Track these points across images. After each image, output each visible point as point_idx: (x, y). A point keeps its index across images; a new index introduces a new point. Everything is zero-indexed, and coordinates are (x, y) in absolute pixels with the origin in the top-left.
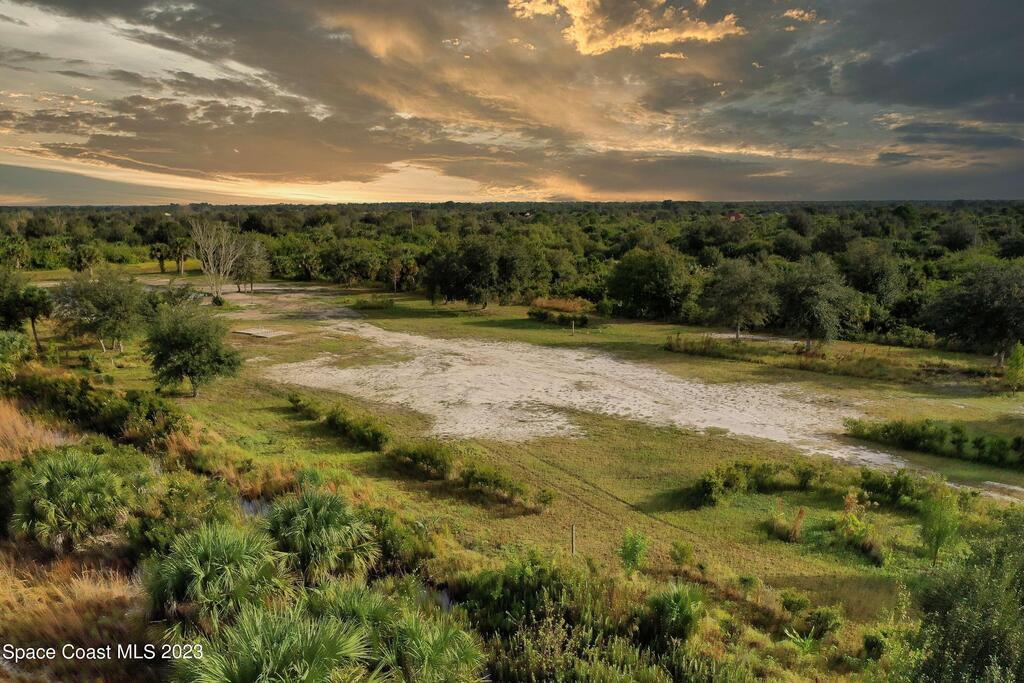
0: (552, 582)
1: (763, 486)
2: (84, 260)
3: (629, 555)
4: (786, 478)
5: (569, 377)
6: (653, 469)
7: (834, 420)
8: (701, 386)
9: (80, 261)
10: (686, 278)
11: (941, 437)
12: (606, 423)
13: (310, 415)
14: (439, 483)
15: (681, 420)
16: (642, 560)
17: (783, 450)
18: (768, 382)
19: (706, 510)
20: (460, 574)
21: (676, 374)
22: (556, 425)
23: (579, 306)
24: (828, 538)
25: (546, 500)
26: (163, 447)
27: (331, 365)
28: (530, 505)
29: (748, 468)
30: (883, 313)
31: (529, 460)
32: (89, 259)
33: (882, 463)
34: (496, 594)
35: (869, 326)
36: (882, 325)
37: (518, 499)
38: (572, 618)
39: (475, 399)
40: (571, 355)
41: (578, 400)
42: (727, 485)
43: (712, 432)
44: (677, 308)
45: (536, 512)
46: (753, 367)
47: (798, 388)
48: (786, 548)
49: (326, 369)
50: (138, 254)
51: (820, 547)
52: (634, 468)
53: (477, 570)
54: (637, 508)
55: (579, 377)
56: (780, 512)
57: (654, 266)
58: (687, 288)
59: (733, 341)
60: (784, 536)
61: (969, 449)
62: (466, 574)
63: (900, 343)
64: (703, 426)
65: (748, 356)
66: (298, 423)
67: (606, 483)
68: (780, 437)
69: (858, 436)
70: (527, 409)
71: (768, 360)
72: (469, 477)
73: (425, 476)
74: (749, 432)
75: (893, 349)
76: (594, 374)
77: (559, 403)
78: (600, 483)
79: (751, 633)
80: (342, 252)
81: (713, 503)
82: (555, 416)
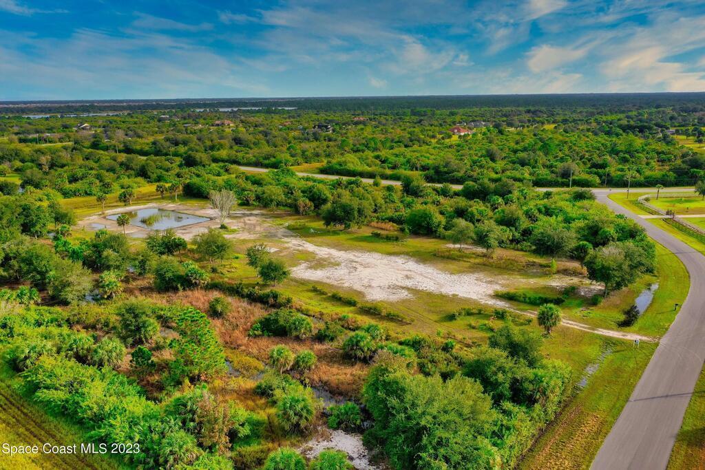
1: (469, 314)
4: (475, 311)
5: (402, 273)
6: (438, 309)
7: (491, 289)
8: (449, 276)
11: (520, 296)
12: (420, 293)
13: (323, 293)
14: (381, 316)
16: (441, 335)
17: (475, 302)
18: (471, 272)
19: (454, 321)
21: (440, 270)
22: (404, 294)
23: (392, 229)
24: (484, 327)
27: (310, 268)
28: (408, 322)
30: (517, 235)
31: (401, 308)
32: (130, 195)
33: (501, 305)
35: (512, 241)
36: (517, 240)
37: (404, 321)
39: (374, 284)
40: (399, 260)
41: (409, 283)
42: (459, 314)
43: (454, 295)
44: (436, 231)
45: (410, 324)
46: (467, 265)
47: (481, 275)
52: (432, 309)
54: (435, 321)
55: (405, 273)
57: (426, 214)
58: (440, 223)
59: (460, 250)
60: (474, 328)
63: (522, 250)
64: (451, 293)
65: (465, 259)
66: (321, 296)
68: (474, 297)
69: (498, 296)
70: (393, 288)
71: (472, 261)
72: (388, 314)
73: (375, 314)
74: (465, 295)
75: (518, 253)
76: (410, 270)
77: (403, 285)
78: (424, 314)
82: (403, 291)
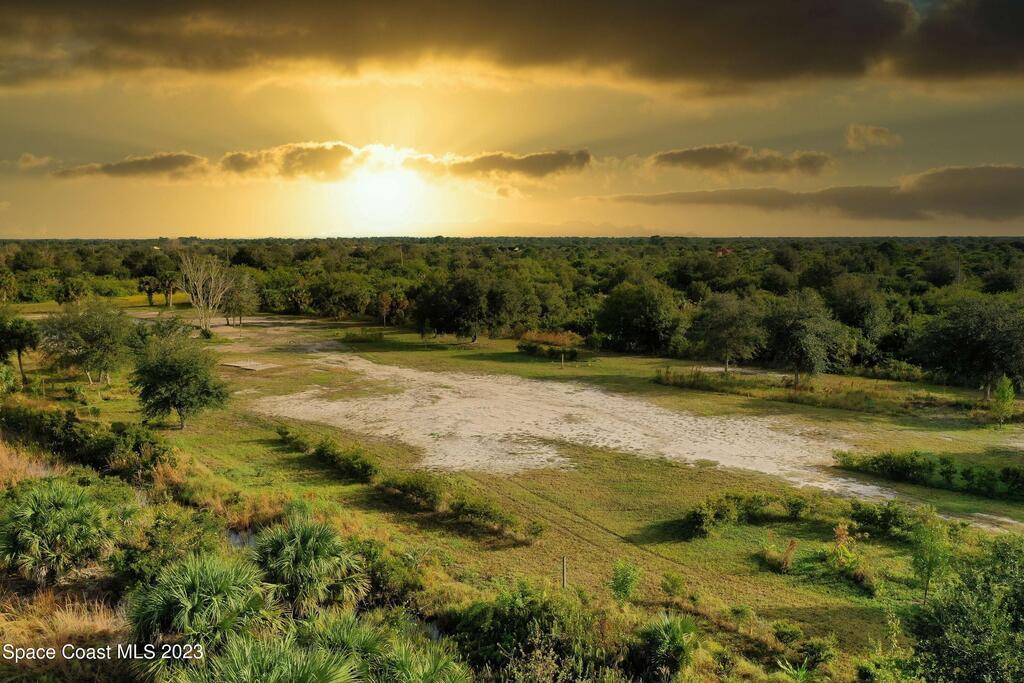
0: (543, 613)
1: (754, 517)
2: (72, 293)
3: (621, 586)
4: (776, 509)
5: (558, 409)
6: (644, 500)
7: (824, 453)
8: (691, 418)
9: (67, 294)
10: (674, 313)
11: (930, 467)
12: (595, 455)
13: (298, 447)
14: (430, 514)
15: (671, 452)
16: (634, 592)
17: (772, 481)
18: (757, 415)
19: (697, 542)
20: (449, 607)
21: (666, 407)
22: (546, 457)
23: (568, 340)
24: (820, 568)
25: (536, 532)
26: (149, 479)
27: (320, 397)
28: (521, 537)
29: (738, 499)
30: (870, 347)
31: (518, 492)
32: (77, 292)
33: (871, 495)
34: (486, 625)
35: (856, 360)
36: (869, 358)
37: (508, 531)
38: (562, 649)
39: (465, 431)
40: (561, 388)
41: (568, 433)
42: (717, 516)
43: (702, 464)
44: (667, 341)
45: (526, 544)
46: (741, 400)
47: (787, 420)
48: (778, 580)
49: (316, 402)
50: (126, 287)
51: (812, 579)
52: (624, 500)
53: (467, 602)
54: (629, 540)
55: (567, 410)
56: (772, 543)
57: (643, 299)
58: (676, 322)
59: (722, 374)
60: (776, 568)
61: (958, 480)
62: (457, 608)
63: (887, 377)
64: (694, 458)
65: (736, 389)
66: (286, 455)
67: (596, 515)
68: (770, 469)
69: (848, 469)
70: (517, 442)
71: (758, 393)
72: (459, 509)
73: (413, 508)
74: (739, 464)
75: (882, 383)
76: (583, 406)
77: (548, 435)
78: (590, 515)
79: (744, 665)
80: (332, 286)
81: (703, 534)
82: (545, 449)
